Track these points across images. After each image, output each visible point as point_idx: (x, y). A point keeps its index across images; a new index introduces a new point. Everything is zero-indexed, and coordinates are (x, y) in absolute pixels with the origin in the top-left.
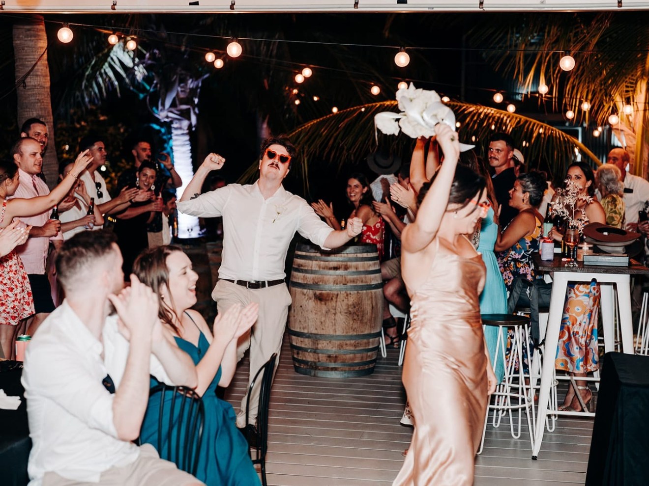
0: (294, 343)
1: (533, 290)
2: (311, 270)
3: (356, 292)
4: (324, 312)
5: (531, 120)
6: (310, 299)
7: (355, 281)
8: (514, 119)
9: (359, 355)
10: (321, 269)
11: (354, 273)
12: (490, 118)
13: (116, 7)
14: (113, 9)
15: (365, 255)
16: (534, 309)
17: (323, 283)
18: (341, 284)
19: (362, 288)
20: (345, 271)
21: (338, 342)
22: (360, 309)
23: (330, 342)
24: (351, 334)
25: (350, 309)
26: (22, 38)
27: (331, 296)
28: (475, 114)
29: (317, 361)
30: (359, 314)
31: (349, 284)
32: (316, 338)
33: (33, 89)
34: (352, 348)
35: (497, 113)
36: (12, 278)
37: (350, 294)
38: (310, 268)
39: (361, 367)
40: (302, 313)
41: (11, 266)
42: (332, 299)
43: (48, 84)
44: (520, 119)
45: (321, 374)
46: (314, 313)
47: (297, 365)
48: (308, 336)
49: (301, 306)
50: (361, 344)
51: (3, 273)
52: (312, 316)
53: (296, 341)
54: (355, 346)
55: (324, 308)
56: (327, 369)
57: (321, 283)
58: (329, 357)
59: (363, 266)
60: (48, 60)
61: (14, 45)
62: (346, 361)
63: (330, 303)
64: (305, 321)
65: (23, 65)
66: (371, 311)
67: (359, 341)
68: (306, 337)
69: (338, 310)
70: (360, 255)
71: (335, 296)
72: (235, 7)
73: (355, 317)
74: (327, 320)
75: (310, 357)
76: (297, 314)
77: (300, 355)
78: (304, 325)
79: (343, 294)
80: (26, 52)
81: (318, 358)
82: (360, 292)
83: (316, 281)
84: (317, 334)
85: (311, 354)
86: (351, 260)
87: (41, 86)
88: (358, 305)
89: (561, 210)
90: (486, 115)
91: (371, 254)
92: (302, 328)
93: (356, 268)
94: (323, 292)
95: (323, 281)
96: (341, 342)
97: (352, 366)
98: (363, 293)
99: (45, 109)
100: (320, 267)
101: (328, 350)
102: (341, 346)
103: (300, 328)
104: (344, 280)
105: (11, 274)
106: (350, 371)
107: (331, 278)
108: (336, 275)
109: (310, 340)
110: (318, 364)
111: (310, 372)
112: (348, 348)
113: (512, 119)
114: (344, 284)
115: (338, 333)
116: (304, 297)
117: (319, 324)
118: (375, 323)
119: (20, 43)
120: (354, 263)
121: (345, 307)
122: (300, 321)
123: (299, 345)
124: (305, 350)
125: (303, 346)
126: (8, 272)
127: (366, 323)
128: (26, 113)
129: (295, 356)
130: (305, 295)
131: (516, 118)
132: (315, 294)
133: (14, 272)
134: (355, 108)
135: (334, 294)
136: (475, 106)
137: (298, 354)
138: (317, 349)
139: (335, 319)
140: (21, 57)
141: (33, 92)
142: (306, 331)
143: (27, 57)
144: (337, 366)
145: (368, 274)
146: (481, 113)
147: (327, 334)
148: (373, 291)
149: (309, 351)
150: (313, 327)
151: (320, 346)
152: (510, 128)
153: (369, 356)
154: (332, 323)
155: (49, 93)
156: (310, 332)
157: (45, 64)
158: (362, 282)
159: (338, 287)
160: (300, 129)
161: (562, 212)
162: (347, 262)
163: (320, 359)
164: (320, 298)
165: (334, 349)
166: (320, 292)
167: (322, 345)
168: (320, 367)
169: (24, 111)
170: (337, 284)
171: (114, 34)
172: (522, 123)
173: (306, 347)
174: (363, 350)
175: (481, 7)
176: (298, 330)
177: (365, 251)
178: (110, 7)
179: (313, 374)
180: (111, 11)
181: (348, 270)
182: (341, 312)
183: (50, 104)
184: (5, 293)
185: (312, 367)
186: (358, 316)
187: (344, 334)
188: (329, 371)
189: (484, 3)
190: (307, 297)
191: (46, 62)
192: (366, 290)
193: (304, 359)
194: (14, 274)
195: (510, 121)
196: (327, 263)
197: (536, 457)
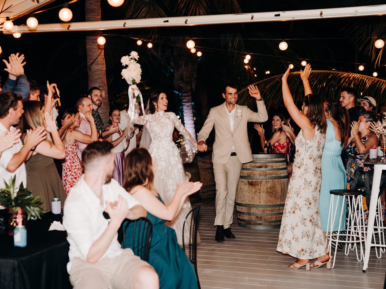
0: (238, 210)
1: (366, 176)
2: (246, 168)
3: (272, 180)
4: (254, 192)
5: (382, 80)
6: (246, 184)
7: (272, 174)
8: (371, 80)
9: (274, 216)
10: (252, 168)
11: (271, 170)
12: (356, 79)
13: (126, 25)
14: (124, 26)
15: (277, 159)
16: (367, 188)
17: (253, 175)
18: (263, 176)
19: (275, 178)
20: (266, 169)
21: (261, 209)
22: (274, 190)
23: (257, 209)
24: (269, 204)
25: (269, 190)
26: (91, 44)
27: (258, 182)
28: (347, 78)
29: (250, 219)
30: (274, 193)
31: (268, 176)
32: (249, 207)
33: (97, 71)
34: (270, 212)
35: (361, 77)
36: (76, 172)
37: (268, 181)
38: (246, 167)
39: (276, 223)
40: (241, 192)
41: (76, 166)
42: (258, 184)
43: (105, 69)
44: (375, 80)
45: (253, 227)
46: (248, 193)
47: (240, 222)
48: (245, 205)
49: (241, 189)
50: (275, 210)
51: (72, 169)
52: (247, 194)
53: (239, 209)
54: (272, 211)
55: (254, 190)
56: (256, 224)
57: (252, 176)
58: (257, 217)
59: (276, 166)
60: (105, 55)
61: (86, 48)
62: (267, 220)
63: (257, 187)
64: (243, 197)
65: (91, 59)
66: (280, 191)
67: (274, 208)
68: (245, 206)
69: (262, 190)
70: (274, 160)
71: (260, 183)
72: (187, 22)
73: (272, 195)
74: (255, 196)
75: (246, 218)
76: (239, 193)
77: (241, 216)
78: (243, 199)
79: (264, 182)
80: (93, 52)
81: (251, 218)
82: (274, 180)
83: (249, 174)
84: (250, 204)
85: (247, 216)
86: (269, 162)
87: (101, 70)
88: (273, 187)
89: (382, 130)
90: (354, 78)
91: (281, 159)
92: (242, 201)
93: (272, 167)
94: (253, 180)
95: (252, 174)
96: (264, 209)
97: (270, 223)
98: (276, 181)
99: (103, 82)
100: (251, 166)
101: (256, 214)
102: (263, 211)
103: (241, 201)
104: (265, 174)
105: (76, 170)
106: (269, 225)
107: (258, 173)
108: (261, 171)
109: (246, 207)
110: (251, 221)
111: (247, 226)
112: (268, 212)
113: (369, 79)
114: (265, 176)
115: (262, 204)
116: (242, 183)
117: (251, 198)
118: (283, 198)
119: (90, 47)
120: (270, 164)
121: (265, 189)
122: (241, 197)
123: (240, 211)
124: (244, 213)
125: (242, 211)
126: (75, 169)
127: (278, 198)
128: (93, 85)
129: (239, 217)
130: (243, 182)
131: (372, 79)
132: (248, 182)
133: (77, 169)
134: (276, 76)
135: (259, 182)
136: (347, 73)
137: (240, 216)
138: (250, 213)
139: (260, 196)
140: (90, 54)
141: (96, 73)
142: (244, 203)
143: (93, 54)
144: (261, 223)
145: (279, 170)
146: (351, 77)
147: (255, 204)
148: (282, 180)
149: (246, 214)
150: (247, 200)
151: (252, 211)
152: (368, 85)
153: (280, 217)
154: (258, 198)
155: (105, 74)
156: (246, 203)
157: (103, 57)
158: (275, 174)
159: (261, 177)
160: (244, 89)
161: (383, 131)
162: (266, 163)
163: (252, 219)
164: (251, 184)
165: (260, 213)
166: (252, 180)
167: (253, 210)
168: (252, 223)
169: (92, 84)
170: (261, 176)
171: (140, 40)
172: (375, 82)
173: (244, 212)
174: (277, 213)
175: (321, 16)
176: (240, 202)
177: (277, 157)
178: (123, 25)
179: (248, 227)
180: (123, 27)
181: (267, 168)
182: (263, 192)
183: (106, 80)
184: (73, 180)
185: (248, 223)
186: (273, 194)
187: (265, 204)
188: (257, 225)
189: (323, 13)
190: (244, 184)
191: (104, 57)
192: (278, 179)
193: (243, 218)
194: (78, 170)
195: (368, 81)
196: (255, 164)
197: (365, 271)
